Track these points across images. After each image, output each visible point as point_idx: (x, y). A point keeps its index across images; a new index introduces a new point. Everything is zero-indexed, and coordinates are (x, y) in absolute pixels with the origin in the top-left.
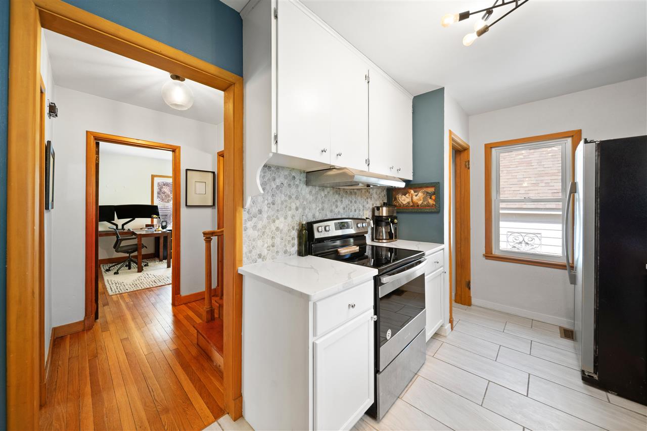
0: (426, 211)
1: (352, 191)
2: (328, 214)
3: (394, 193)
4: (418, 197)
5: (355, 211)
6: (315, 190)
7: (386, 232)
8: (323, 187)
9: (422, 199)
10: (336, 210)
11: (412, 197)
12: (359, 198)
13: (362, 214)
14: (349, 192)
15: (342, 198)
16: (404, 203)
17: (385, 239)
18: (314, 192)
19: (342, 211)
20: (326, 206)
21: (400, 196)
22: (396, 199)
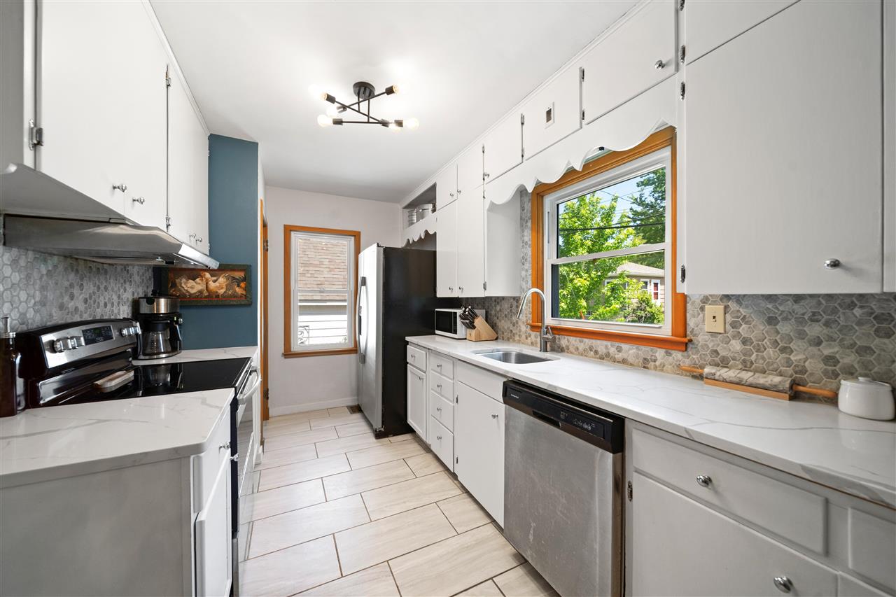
0: (232, 303)
1: (100, 266)
2: (54, 314)
3: (171, 275)
4: (219, 285)
5: (106, 305)
6: (26, 258)
7: (165, 341)
8: (45, 255)
9: (224, 286)
10: (71, 305)
11: (207, 283)
12: (112, 280)
13: (116, 311)
14: (94, 269)
15: (82, 279)
16: (192, 291)
17: (164, 353)
18: (22, 262)
19: (81, 307)
20: (50, 296)
21: (184, 280)
22: (174, 285)
